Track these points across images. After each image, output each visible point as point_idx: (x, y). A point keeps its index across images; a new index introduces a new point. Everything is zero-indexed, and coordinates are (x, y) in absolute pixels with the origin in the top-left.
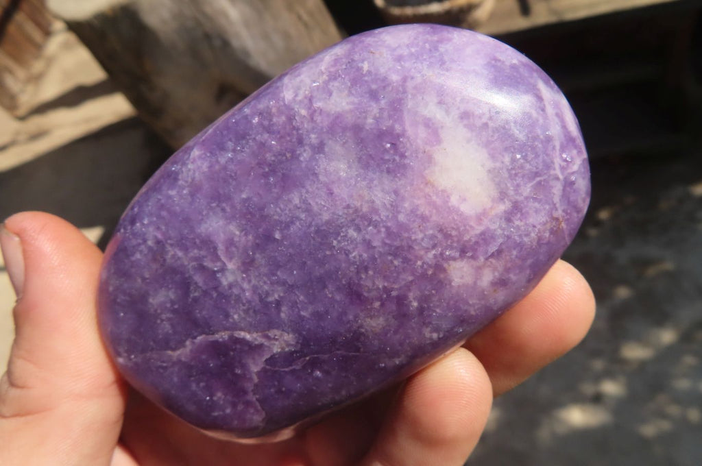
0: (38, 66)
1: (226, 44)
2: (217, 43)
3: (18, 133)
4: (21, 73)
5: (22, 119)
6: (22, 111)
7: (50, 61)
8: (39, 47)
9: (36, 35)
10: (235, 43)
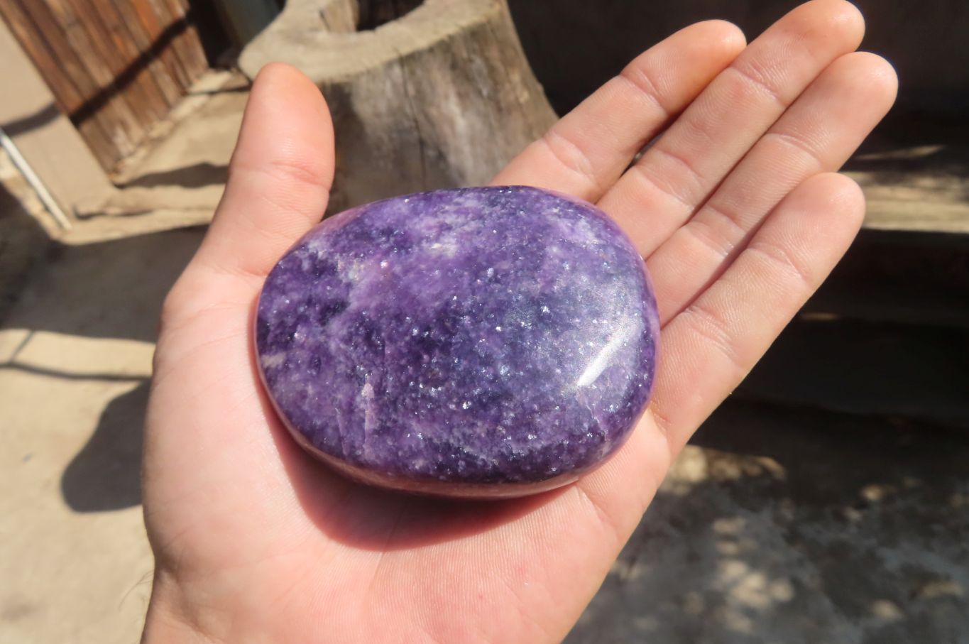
0: (160, 128)
1: (441, 156)
2: (431, 153)
3: (109, 203)
4: (137, 132)
5: (121, 187)
6: (122, 179)
7: (177, 125)
8: (169, 107)
9: (170, 91)
10: (452, 159)
